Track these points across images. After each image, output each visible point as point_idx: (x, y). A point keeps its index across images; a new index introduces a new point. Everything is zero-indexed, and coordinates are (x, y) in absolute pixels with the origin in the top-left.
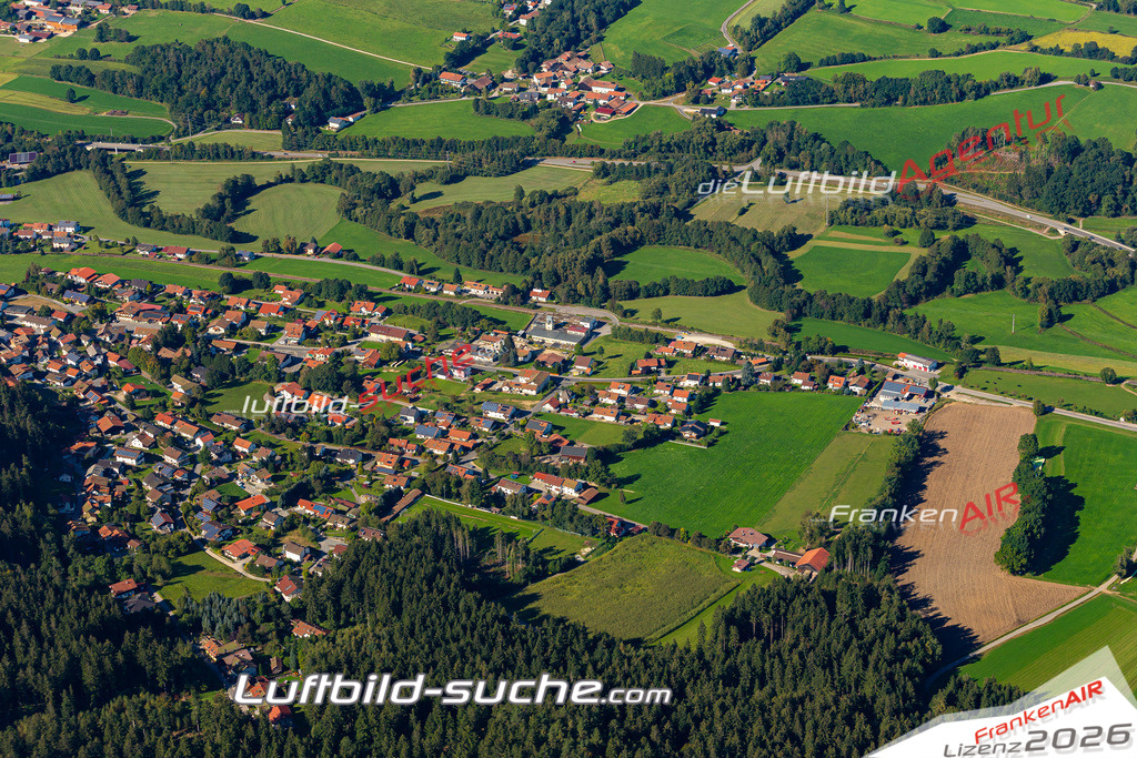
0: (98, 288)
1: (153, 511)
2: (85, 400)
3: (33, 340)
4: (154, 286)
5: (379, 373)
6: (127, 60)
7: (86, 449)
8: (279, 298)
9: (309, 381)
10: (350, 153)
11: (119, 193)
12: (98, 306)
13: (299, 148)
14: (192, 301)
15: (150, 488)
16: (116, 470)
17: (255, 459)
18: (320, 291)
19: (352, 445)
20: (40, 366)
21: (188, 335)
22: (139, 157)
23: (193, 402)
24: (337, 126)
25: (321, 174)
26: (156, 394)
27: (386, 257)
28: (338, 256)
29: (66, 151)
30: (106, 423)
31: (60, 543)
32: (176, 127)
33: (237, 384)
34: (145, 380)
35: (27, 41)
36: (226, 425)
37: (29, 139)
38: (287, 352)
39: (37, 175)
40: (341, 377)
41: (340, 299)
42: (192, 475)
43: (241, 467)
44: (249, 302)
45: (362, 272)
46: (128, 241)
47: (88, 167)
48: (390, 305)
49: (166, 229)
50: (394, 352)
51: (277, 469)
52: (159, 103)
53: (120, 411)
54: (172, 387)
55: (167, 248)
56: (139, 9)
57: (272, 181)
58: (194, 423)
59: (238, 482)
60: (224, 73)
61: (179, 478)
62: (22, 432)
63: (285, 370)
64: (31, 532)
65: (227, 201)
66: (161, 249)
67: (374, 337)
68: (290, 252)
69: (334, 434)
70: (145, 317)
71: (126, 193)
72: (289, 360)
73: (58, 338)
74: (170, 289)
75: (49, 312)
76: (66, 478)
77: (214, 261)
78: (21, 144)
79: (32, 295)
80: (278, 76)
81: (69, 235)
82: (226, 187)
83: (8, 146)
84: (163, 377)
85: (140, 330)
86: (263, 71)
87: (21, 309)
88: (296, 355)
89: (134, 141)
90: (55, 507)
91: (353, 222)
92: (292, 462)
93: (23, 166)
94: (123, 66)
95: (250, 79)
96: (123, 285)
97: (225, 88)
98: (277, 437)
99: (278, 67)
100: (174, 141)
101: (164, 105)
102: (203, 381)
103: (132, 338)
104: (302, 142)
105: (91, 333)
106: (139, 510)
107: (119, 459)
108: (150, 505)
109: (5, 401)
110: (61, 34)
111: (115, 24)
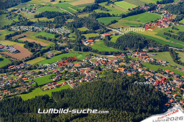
0: (170, 74)
2: (168, 95)
4: (180, 75)
6: (177, 33)
7: (168, 105)
12: (170, 78)
20: (160, 87)
22: (178, 51)
26: (180, 96)
29: (165, 48)
34: (178, 93)
35: (160, 27)
37: (159, 45)
39: (160, 51)
46: (175, 66)
47: (169, 51)
49: (182, 65)
53: (174, 98)
54: (183, 95)
55: (182, 69)
56: (179, 24)
62: (158, 100)
70: (178, 81)
71: (175, 57)
73: (163, 82)
74: (183, 76)
75: (162, 77)
76: (164, 110)
79: (158, 73)
81: (165, 63)
83: (155, 45)
84: (181, 93)
85: (177, 84)
87: (157, 76)
89: (177, 48)
93: (158, 49)
94: (176, 34)
96: (174, 74)
101: (183, 42)
105: (169, 82)
109: (155, 94)
110: (166, 27)
111: (175, 27)
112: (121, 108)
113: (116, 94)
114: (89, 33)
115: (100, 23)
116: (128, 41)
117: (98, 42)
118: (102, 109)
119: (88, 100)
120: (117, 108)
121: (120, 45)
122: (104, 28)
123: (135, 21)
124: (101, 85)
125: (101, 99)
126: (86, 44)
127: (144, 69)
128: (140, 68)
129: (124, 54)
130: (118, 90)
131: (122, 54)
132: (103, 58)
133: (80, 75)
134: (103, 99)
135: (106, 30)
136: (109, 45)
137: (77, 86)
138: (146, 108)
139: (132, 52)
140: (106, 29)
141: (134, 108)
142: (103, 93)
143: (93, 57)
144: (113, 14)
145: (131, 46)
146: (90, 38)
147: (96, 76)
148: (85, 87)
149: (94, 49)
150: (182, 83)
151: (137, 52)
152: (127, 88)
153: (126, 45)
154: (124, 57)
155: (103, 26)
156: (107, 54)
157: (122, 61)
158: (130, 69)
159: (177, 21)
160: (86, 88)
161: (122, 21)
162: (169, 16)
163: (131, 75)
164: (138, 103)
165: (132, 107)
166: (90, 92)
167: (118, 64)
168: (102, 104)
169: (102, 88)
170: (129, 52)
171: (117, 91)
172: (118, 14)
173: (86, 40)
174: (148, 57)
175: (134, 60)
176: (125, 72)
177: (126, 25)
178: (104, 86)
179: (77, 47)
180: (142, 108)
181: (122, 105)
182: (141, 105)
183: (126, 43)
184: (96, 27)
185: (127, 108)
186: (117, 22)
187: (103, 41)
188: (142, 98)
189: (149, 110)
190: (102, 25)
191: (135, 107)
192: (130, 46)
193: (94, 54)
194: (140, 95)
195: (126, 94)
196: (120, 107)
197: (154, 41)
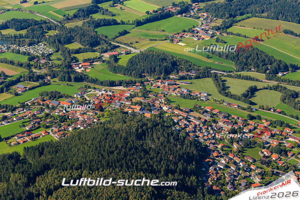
0: (213, 113)
1: (228, 183)
2: (209, 146)
3: (196, 126)
4: (229, 115)
5: (292, 150)
7: (210, 161)
8: (263, 123)
9: (272, 150)
10: (284, 83)
11: (220, 86)
12: (214, 119)
13: (270, 80)
14: (239, 121)
15: (227, 176)
16: (218, 169)
17: (256, 171)
18: (275, 123)
19: (284, 172)
20: (197, 134)
21: (238, 131)
22: (225, 76)
23: (239, 152)
24: (281, 75)
25: (276, 88)
26: (229, 147)
27: (294, 115)
28: (280, 113)
29: (205, 72)
30: (215, 154)
31: (203, 190)
32: (236, 69)
33: (251, 147)
34: (226, 142)
35: (196, 39)
36: (248, 160)
37: (196, 67)
38: (266, 140)
39: (197, 77)
40: (282, 150)
41: (281, 126)
42: (239, 174)
43: (253, 173)
44: (255, 123)
45: (287, 119)
46: (221, 100)
47: (211, 77)
48: (295, 130)
49: (232, 98)
50: (297, 145)
51: (263, 175)
52: (232, 62)
53: (219, 151)
54: (233, 146)
55: (232, 104)
56: (227, 34)
57: (262, 88)
58: (239, 158)
59: (252, 178)
60: (251, 56)
61: (235, 174)
62: (193, 154)
63: (265, 145)
64: (196, 186)
65: (250, 92)
66: (230, 104)
67: (290, 139)
68: (266, 110)
69: (279, 167)
70: (226, 124)
71: (221, 86)
72: (266, 143)
73: (202, 126)
74: (233, 116)
75: (200, 118)
76: (204, 169)
77: (245, 109)
78: (193, 68)
79: (195, 112)
80: (266, 59)
81: (205, 96)
82: (249, 88)
83: (190, 68)
84: (231, 142)
85: (225, 128)
86: (262, 57)
87: (192, 116)
88: (268, 141)
89: (224, 72)
90: (201, 178)
91: (284, 103)
92: (267, 174)
93: (194, 75)
95: (258, 59)
96: (220, 113)
97: (251, 60)
98: (263, 165)
99: (266, 56)
100: (235, 73)
101: (233, 62)
102: (242, 146)
103: (222, 129)
104: (271, 78)
105: (211, 126)
106: (224, 182)
107: (218, 166)
108: (227, 181)
109: (189, 144)
110: (206, 39)
111: (221, 38)
112: (135, 167)
113: (127, 145)
114: (83, 52)
115: (101, 36)
116: (146, 62)
117: (99, 65)
118: (105, 170)
119: (82, 158)
120: (128, 167)
121: (133, 70)
122: (107, 43)
123: (157, 31)
124: (102, 134)
125: (102, 155)
126: (79, 71)
127: (171, 107)
128: (165, 104)
129: (139, 84)
130: (130, 139)
131: (137, 84)
132: (107, 92)
133: (70, 119)
134: (105, 154)
135: (111, 46)
136: (115, 70)
137: (65, 136)
138: (174, 167)
139: (153, 81)
140: (111, 44)
141: (156, 168)
142: (105, 146)
143: (90, 90)
144: (122, 21)
145: (151, 71)
146: (85, 61)
147: (95, 120)
148: (77, 138)
149: (92, 78)
150: (233, 126)
151: (160, 81)
152: (145, 137)
153: (144, 69)
154: (141, 89)
155: (106, 39)
156: (112, 84)
157: (138, 94)
158: (150, 107)
159: (223, 29)
160: (79, 139)
161: (136, 31)
162: (211, 21)
163: (151, 116)
164: (161, 160)
165: (152, 166)
166: (85, 144)
167: (131, 100)
168: (104, 162)
169: (104, 138)
170: (148, 81)
171: (129, 142)
172: (129, 21)
173: (78, 63)
174: (179, 87)
175: (155, 93)
176: (141, 112)
177: (142, 37)
178: (107, 134)
179: (65, 74)
180: (168, 167)
181: (136, 163)
182: (167, 162)
183: (143, 65)
184: (94, 42)
185: (144, 168)
186: (129, 33)
187: (106, 64)
188: (167, 150)
189: (180, 169)
190: (104, 38)
191: (157, 166)
192: (149, 71)
193: (92, 85)
194: (165, 146)
195: (142, 145)
196: (133, 166)
197: (187, 62)
